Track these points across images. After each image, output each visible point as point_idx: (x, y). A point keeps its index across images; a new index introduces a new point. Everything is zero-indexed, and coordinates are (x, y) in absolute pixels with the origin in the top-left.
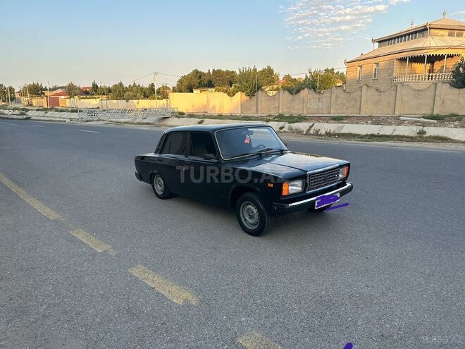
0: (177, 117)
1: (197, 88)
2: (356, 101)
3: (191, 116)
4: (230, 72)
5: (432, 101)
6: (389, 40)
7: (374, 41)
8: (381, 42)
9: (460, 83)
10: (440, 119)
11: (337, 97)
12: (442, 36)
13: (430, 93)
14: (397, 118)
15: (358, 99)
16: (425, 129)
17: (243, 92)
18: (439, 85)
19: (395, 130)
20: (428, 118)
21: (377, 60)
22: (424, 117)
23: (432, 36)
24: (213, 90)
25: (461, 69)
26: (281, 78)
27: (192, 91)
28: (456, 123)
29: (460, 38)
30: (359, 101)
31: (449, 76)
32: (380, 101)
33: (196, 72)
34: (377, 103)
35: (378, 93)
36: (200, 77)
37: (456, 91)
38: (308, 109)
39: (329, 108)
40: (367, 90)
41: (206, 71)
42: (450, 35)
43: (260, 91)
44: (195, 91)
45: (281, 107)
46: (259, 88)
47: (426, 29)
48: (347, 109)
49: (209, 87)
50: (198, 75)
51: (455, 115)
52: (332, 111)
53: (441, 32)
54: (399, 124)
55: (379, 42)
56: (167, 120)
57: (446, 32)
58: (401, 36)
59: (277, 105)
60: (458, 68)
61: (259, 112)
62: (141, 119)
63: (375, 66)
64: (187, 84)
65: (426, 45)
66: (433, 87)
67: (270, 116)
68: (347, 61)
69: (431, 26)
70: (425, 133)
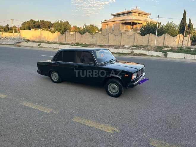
0: (26, 42)
1: (33, 28)
2: (107, 39)
3: (33, 41)
4: (48, 22)
5: (134, 40)
6: (117, 15)
7: (112, 15)
8: (115, 15)
9: (142, 34)
10: (137, 47)
11: (100, 37)
12: (136, 15)
13: (133, 37)
14: (123, 46)
15: (108, 38)
16: (133, 51)
17: (59, 31)
18: (136, 34)
19: (123, 51)
20: (133, 46)
21: (114, 23)
22: (132, 46)
23: (133, 15)
24: (41, 30)
25: (143, 29)
26: (72, 27)
27: (30, 30)
28: (143, 49)
29: (141, 17)
30: (108, 39)
31: (139, 31)
32: (115, 39)
33: (32, 20)
34: (115, 40)
35: (115, 36)
36: (34, 23)
37: (141, 37)
38: (88, 41)
39: (97, 41)
40: (111, 35)
41: (36, 21)
42: (139, 15)
43: (66, 32)
44: (32, 30)
45: (76, 39)
46: (66, 30)
47: (131, 12)
48: (103, 42)
49: (39, 28)
50: (33, 22)
51: (142, 46)
52: (98, 43)
53: (136, 14)
54: (124, 49)
55: (114, 15)
56: (21, 43)
57: (137, 14)
58: (122, 14)
59: (75, 38)
60: (142, 29)
61: (67, 41)
62: (6, 42)
63: (113, 25)
64: (27, 26)
65: (131, 18)
66: (134, 35)
67: (72, 43)
68: (102, 22)
69: (133, 11)
70: (133, 52)
